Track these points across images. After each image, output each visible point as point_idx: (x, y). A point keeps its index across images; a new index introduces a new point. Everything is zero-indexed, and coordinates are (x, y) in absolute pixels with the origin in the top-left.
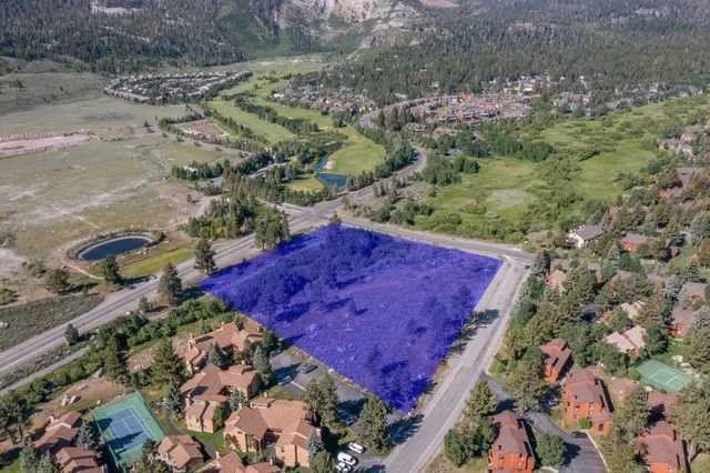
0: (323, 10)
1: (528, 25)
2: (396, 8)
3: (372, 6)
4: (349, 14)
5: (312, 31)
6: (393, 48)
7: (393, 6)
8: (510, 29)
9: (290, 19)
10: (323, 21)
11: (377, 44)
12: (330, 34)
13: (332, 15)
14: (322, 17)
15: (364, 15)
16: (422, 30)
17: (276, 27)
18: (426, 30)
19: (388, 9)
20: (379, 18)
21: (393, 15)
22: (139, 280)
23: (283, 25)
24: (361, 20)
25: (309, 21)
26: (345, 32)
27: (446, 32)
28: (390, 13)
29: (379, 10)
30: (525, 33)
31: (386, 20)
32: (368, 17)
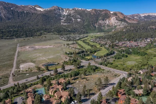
0: (106, 24)
1: (153, 27)
3: (116, 23)
4: (111, 24)
5: (103, 28)
6: (119, 31)
7: (121, 23)
8: (149, 27)
9: (98, 25)
10: (105, 26)
11: (116, 30)
12: (107, 28)
13: (108, 24)
14: (105, 25)
15: (115, 25)
16: (126, 28)
17: (95, 27)
18: (127, 28)
19: (120, 23)
20: (118, 25)
21: (121, 25)
22: (52, 70)
23: (97, 26)
24: (114, 25)
25: (102, 26)
26: (110, 28)
27: (132, 28)
28: (120, 24)
29: (118, 23)
30: (153, 28)
31: (119, 26)
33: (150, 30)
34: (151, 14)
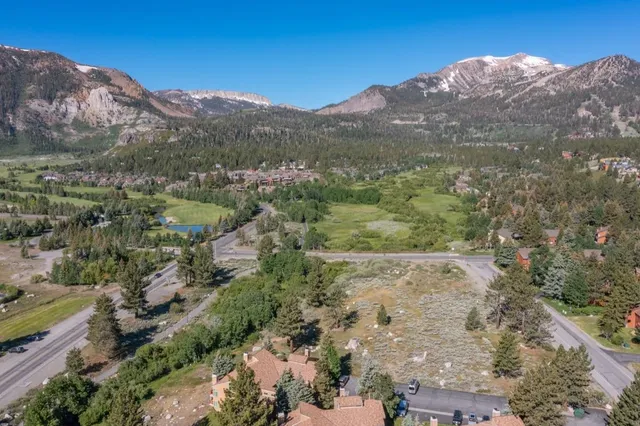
0: (65, 115)
1: (267, 129)
2: (142, 116)
3: (116, 114)
4: (94, 120)
5: (55, 134)
7: (139, 114)
9: (27, 122)
10: (66, 125)
12: (75, 137)
13: (76, 120)
14: (65, 121)
15: (110, 121)
16: (177, 129)
17: (12, 129)
18: (181, 129)
19: (134, 116)
20: (125, 124)
21: (139, 121)
23: (20, 127)
24: (107, 125)
25: (50, 124)
26: (91, 135)
28: (136, 119)
29: (124, 117)
30: (266, 135)
31: (133, 125)
32: (114, 122)
33: (258, 140)
34: (222, 95)
